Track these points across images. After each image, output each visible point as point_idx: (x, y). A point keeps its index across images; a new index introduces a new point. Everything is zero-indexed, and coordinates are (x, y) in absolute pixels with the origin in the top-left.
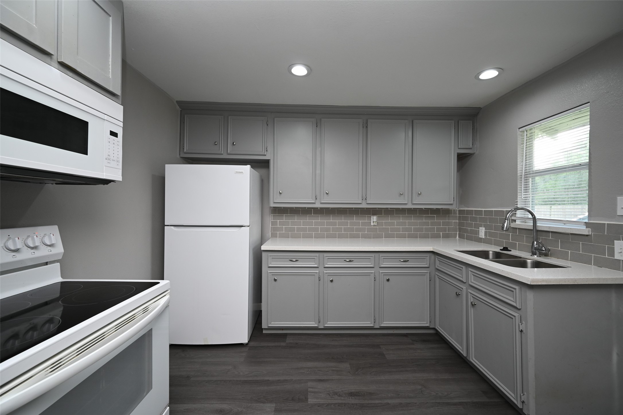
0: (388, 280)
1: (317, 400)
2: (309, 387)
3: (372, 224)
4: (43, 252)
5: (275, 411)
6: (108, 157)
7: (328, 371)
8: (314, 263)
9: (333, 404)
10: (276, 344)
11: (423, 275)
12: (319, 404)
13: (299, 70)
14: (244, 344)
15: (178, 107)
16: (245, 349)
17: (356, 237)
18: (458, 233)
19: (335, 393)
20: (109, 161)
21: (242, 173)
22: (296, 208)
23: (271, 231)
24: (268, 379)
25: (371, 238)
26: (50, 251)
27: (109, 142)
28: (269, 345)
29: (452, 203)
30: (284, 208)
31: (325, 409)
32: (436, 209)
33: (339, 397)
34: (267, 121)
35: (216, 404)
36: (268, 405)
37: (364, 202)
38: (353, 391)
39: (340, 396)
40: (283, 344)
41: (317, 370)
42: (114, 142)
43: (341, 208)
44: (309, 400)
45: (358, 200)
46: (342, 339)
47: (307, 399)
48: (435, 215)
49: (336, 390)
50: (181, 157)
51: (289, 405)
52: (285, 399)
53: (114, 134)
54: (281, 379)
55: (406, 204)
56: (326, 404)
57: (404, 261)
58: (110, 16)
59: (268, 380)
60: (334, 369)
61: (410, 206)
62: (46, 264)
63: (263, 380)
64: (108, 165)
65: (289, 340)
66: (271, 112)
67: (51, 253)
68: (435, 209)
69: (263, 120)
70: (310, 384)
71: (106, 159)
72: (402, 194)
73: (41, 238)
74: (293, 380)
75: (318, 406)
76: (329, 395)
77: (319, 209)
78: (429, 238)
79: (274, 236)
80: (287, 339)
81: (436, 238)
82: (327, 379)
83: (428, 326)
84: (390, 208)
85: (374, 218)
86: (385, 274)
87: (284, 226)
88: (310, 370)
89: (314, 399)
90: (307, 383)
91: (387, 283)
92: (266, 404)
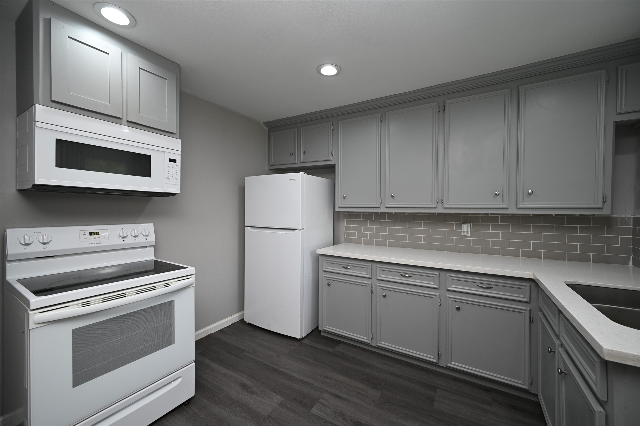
0: (458, 309)
1: (320, 413)
2: (322, 398)
3: (462, 234)
4: (141, 240)
5: (279, 404)
6: (168, 177)
7: (352, 391)
8: (366, 273)
9: (332, 423)
10: (325, 348)
11: (519, 312)
12: (319, 417)
13: (329, 70)
14: (298, 339)
15: (265, 128)
16: (297, 344)
17: (440, 249)
18: (631, 257)
19: (342, 415)
20: (169, 180)
21: (294, 180)
22: (368, 212)
23: (345, 236)
24: (294, 375)
25: (462, 253)
26: (146, 239)
27: (169, 167)
28: (318, 347)
29: (600, 205)
30: (356, 212)
31: (320, 424)
32: (581, 215)
33: (343, 420)
34: (333, 125)
35: (245, 378)
36: (279, 397)
37: (440, 205)
38: (363, 422)
39: (345, 419)
40: (331, 350)
41: (342, 385)
42: (173, 166)
43: (420, 213)
44: (313, 409)
45: (432, 204)
46: (395, 365)
47: (312, 407)
48: (578, 226)
49: (346, 412)
50: (269, 169)
51: (293, 405)
52: (294, 398)
53: (173, 161)
54: (304, 380)
55: (507, 208)
56: (325, 420)
57: (486, 288)
58: (167, 79)
59: (294, 377)
60: (361, 391)
61: (513, 211)
62: (146, 247)
63: (290, 374)
64: (168, 183)
65: (339, 349)
66: (336, 116)
67: (146, 241)
68: (578, 216)
69: (329, 126)
70: (325, 395)
71: (166, 179)
72: (499, 194)
73: (141, 231)
74: (313, 385)
75: (316, 419)
76: (335, 413)
77: (393, 214)
78: (564, 260)
79: (347, 241)
80: (338, 347)
81: (580, 261)
82: (345, 398)
83: (525, 389)
84: (491, 214)
85: (465, 227)
86: (454, 301)
87: (356, 232)
88: (335, 383)
89: (318, 410)
90: (323, 394)
91: (457, 312)
92: (277, 395)
